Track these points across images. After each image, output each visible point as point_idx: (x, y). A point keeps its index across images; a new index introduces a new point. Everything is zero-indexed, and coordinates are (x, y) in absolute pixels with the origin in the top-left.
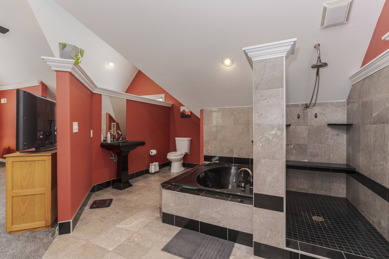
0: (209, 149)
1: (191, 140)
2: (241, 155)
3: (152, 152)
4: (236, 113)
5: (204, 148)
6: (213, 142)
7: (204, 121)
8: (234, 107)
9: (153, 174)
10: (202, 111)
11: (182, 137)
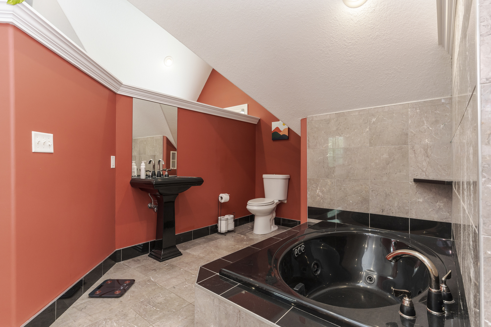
0: (318, 195)
1: (289, 179)
2: (386, 209)
3: (222, 198)
4: (374, 120)
5: (308, 193)
6: (326, 180)
7: (308, 141)
8: (370, 107)
9: (222, 234)
10: (304, 122)
11: (273, 174)
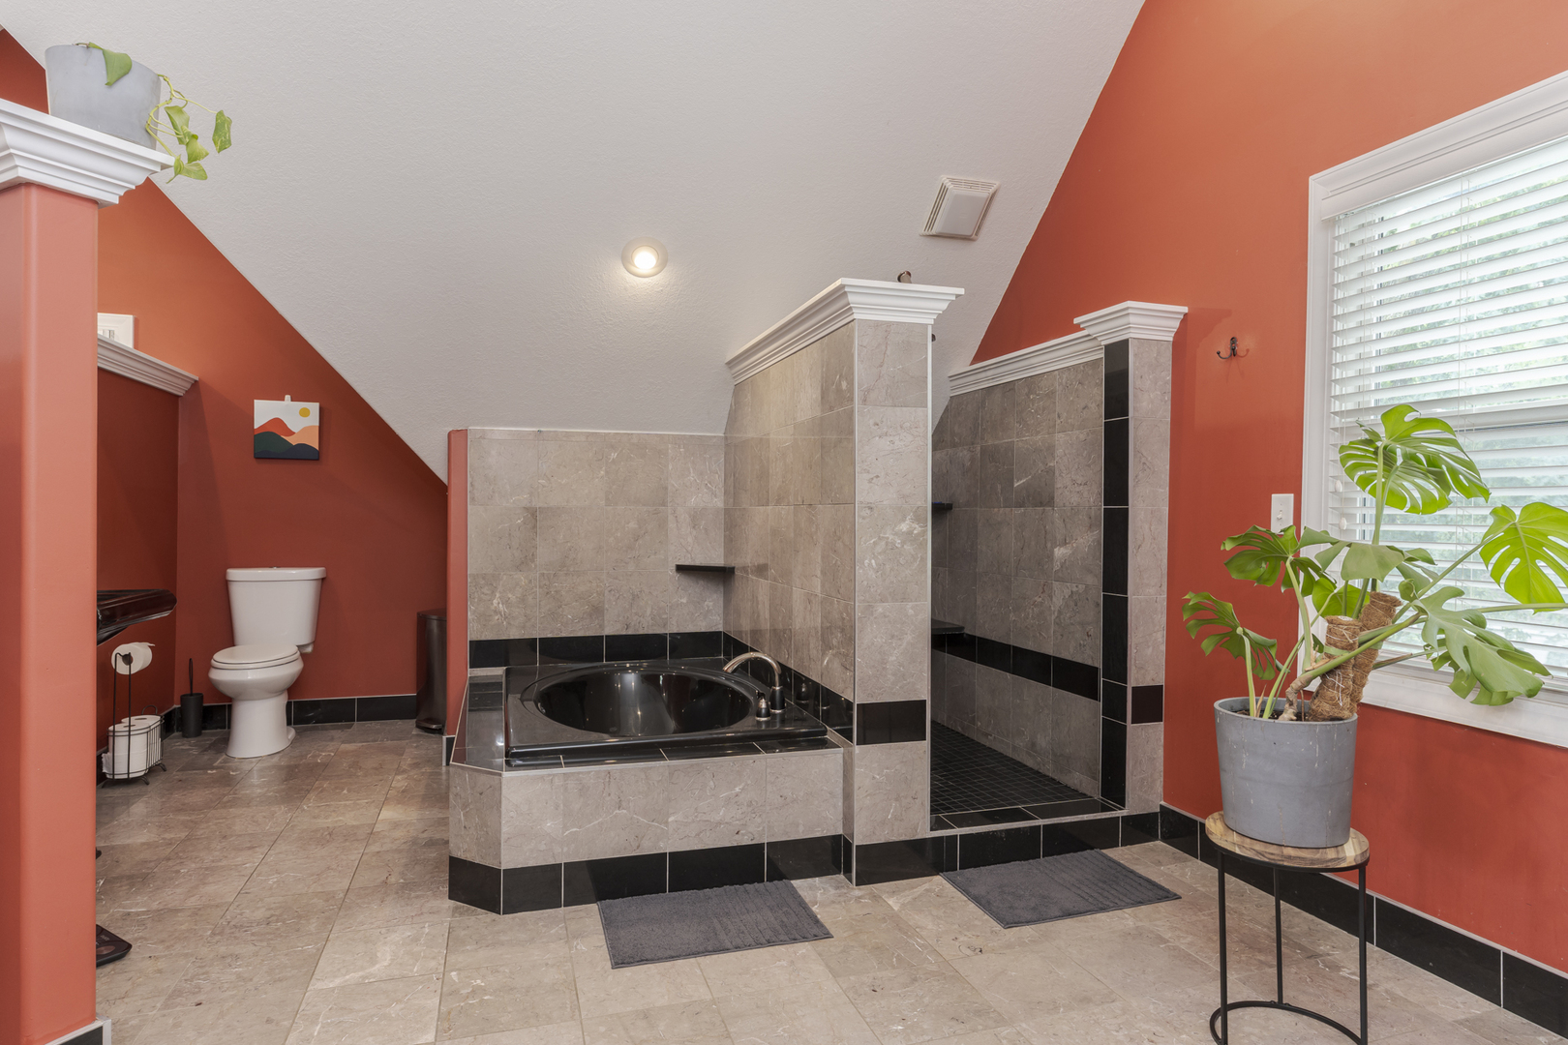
0: (496, 612)
1: (323, 579)
2: (633, 624)
4: (614, 455)
5: (471, 608)
6: (516, 576)
7: (472, 485)
8: (607, 429)
10: (457, 441)
11: (271, 567)
